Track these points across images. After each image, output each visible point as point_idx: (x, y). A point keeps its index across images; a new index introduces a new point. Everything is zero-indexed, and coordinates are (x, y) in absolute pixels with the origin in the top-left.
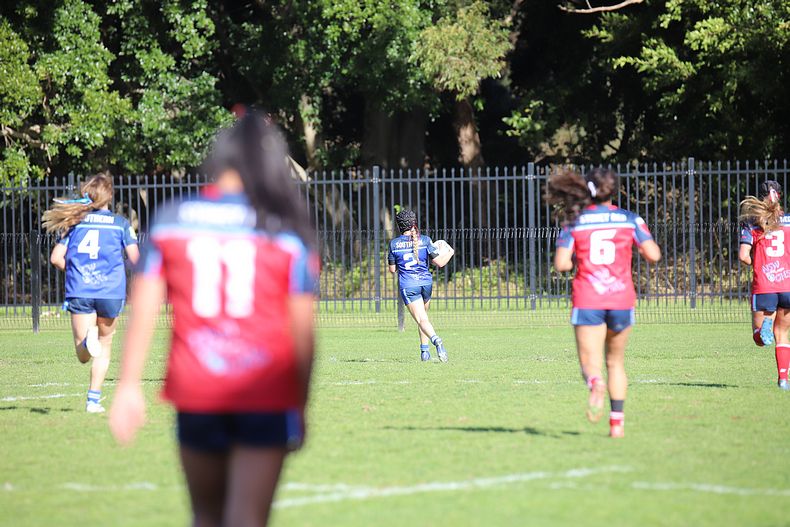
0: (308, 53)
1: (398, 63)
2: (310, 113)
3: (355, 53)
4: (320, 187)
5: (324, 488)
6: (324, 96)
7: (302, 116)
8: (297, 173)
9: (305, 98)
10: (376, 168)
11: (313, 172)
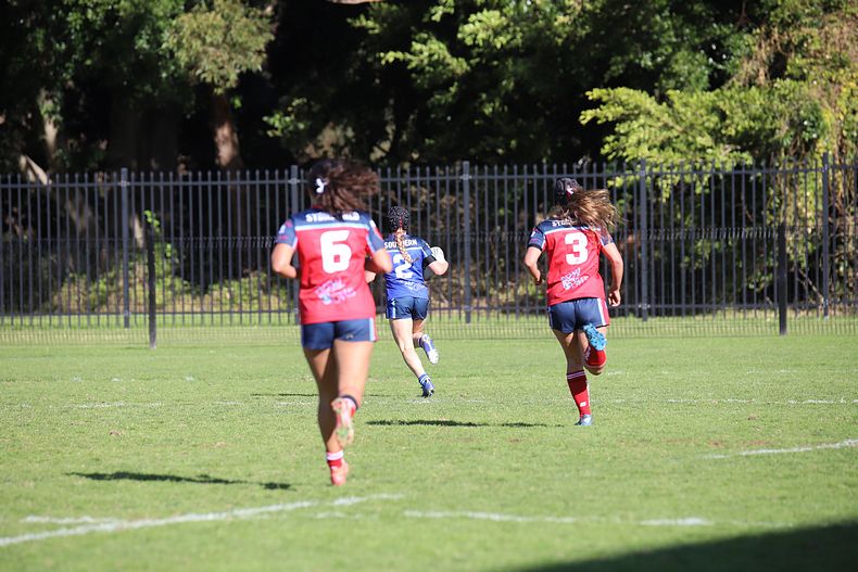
0: (48, 44)
1: (148, 55)
2: (50, 109)
3: (100, 43)
4: (62, 191)
5: (67, 521)
6: (67, 92)
7: (42, 112)
8: (36, 175)
9: (44, 93)
10: (124, 170)
11: (55, 175)
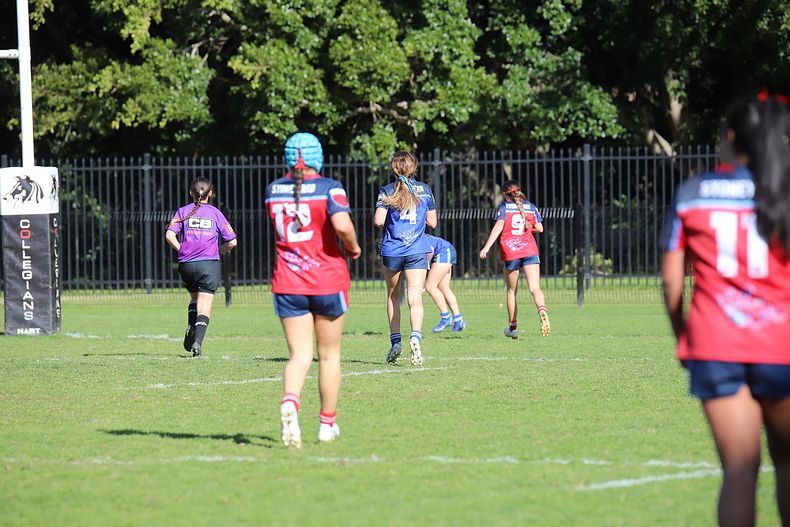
0: (675, 27)
1: (767, 35)
2: (676, 87)
3: (724, 26)
4: (685, 161)
5: (686, 465)
6: (692, 71)
7: (669, 89)
8: (661, 147)
9: (671, 73)
11: (679, 146)
